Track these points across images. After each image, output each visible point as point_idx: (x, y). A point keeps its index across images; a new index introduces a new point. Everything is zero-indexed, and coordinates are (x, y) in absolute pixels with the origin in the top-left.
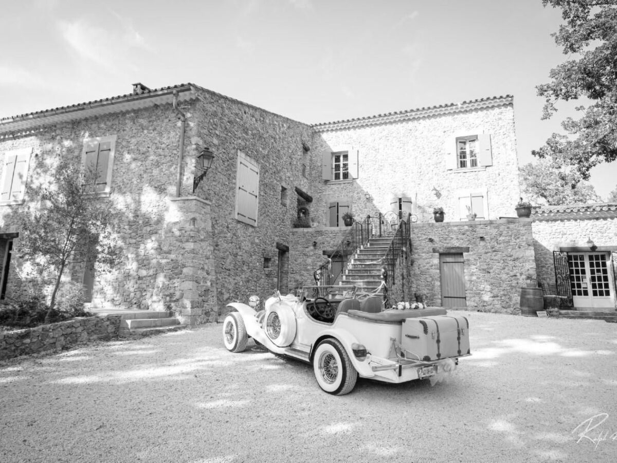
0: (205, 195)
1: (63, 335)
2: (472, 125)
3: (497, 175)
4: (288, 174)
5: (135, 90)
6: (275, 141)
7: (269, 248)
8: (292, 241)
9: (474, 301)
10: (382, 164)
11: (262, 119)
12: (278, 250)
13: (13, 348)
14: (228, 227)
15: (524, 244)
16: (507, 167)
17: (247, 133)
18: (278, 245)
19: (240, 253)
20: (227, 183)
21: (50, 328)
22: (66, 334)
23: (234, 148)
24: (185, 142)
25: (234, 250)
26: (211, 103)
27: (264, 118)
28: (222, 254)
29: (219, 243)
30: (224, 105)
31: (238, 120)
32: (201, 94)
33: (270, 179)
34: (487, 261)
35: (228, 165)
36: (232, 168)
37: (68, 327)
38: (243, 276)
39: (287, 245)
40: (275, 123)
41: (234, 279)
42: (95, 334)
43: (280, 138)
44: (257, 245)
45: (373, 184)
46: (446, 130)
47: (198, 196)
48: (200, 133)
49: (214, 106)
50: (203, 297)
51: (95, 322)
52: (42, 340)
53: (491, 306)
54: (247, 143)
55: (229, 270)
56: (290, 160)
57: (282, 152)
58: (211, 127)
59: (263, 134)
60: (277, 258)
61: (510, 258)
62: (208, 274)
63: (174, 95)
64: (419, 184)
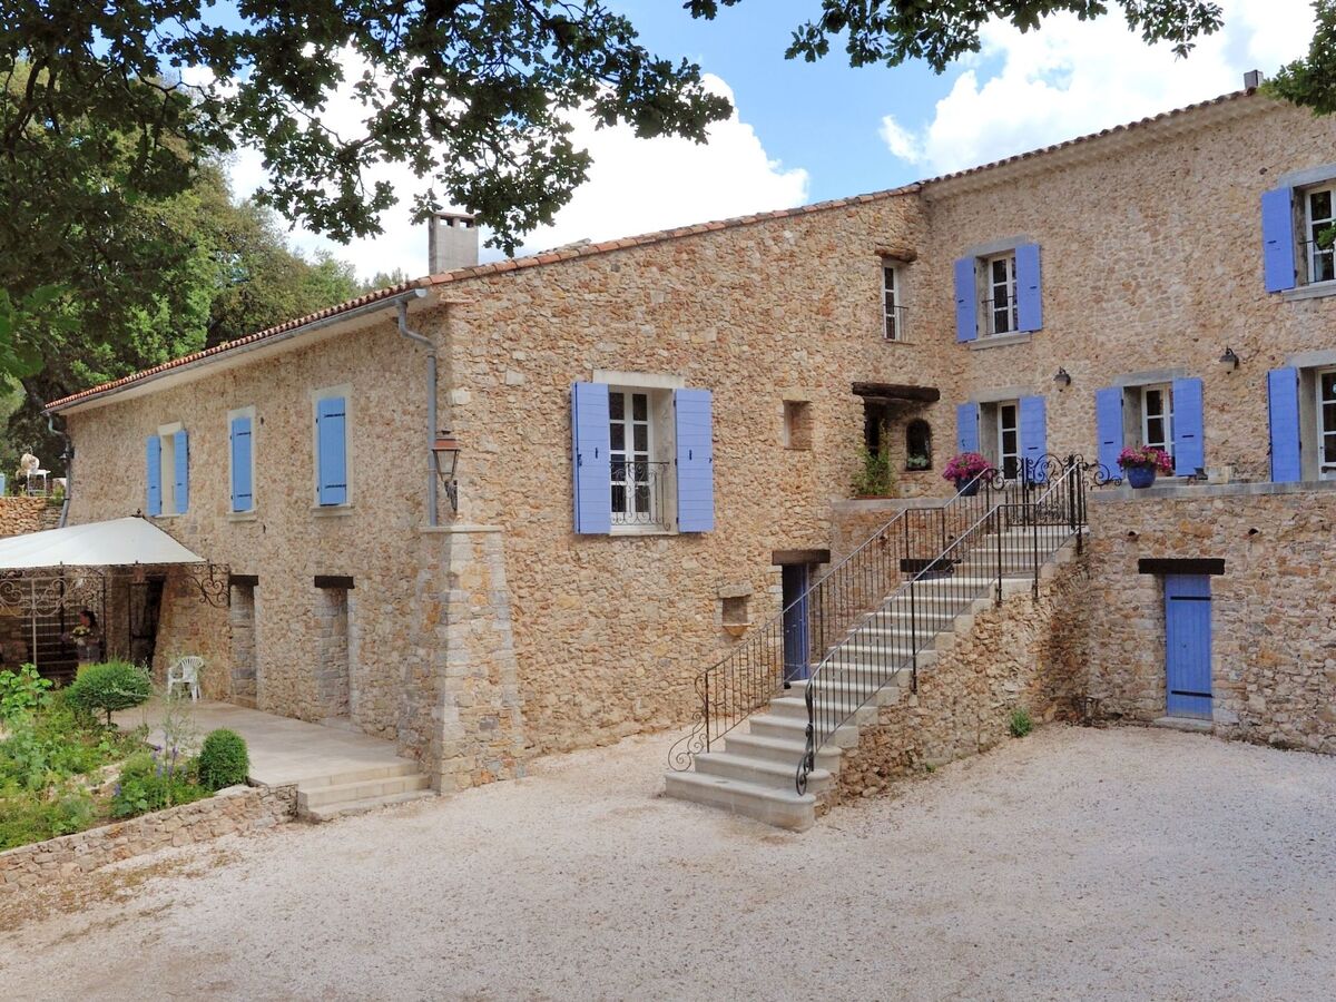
0: (491, 508)
4: (815, 360)
6: (746, 293)
7: (743, 571)
9: (1231, 710)
10: (1101, 284)
11: (685, 256)
12: (779, 569)
18: (779, 557)
19: (628, 607)
20: (563, 460)
23: (582, 370)
24: (438, 401)
25: (607, 604)
27: (692, 252)
28: (563, 622)
29: (553, 600)
31: (590, 296)
38: (647, 656)
39: (821, 546)
44: (691, 573)
45: (1081, 345)
46: (1267, 164)
47: (472, 519)
48: (464, 377)
54: (631, 341)
55: (594, 650)
56: (821, 319)
57: (778, 312)
58: (496, 351)
59: (692, 295)
60: (776, 589)
62: (494, 682)
63: (398, 308)
64: (1196, 340)
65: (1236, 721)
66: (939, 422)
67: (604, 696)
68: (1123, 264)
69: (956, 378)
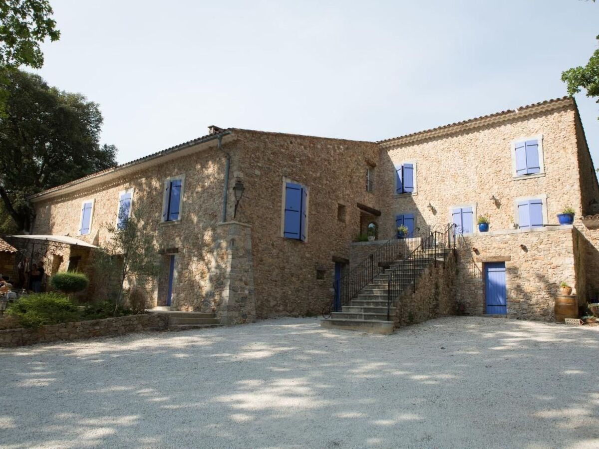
0: (246, 219)
1: (123, 325)
2: (532, 131)
3: (557, 180)
4: (348, 192)
5: (210, 132)
6: (329, 163)
7: (324, 261)
8: (352, 255)
9: (514, 309)
10: (444, 176)
11: (312, 145)
12: (334, 263)
13: (88, 331)
14: (273, 245)
15: (563, 252)
16: (568, 171)
17: (293, 161)
18: (334, 259)
19: (288, 267)
20: (271, 207)
21: (113, 321)
22: (126, 325)
23: (279, 176)
24: (230, 176)
25: (281, 264)
26: (251, 140)
27: (314, 144)
28: (267, 268)
29: (264, 259)
30: (267, 140)
31: (283, 150)
32: (241, 135)
33: (323, 198)
34: (527, 270)
35: (272, 191)
36: (277, 193)
37: (126, 321)
38: (292, 287)
39: (347, 258)
40: (329, 146)
41: (282, 289)
42: (148, 326)
43: (335, 160)
44: (308, 259)
45: (436, 196)
46: (506, 137)
47: (240, 221)
48: (241, 168)
49: (255, 143)
50: (240, 303)
51: (148, 318)
52: (108, 328)
53: (530, 314)
54: (294, 169)
55: (276, 281)
56: (349, 178)
57: (338, 173)
58: (252, 161)
59: (313, 159)
60: (333, 270)
61: (549, 266)
62: (246, 284)
63: (219, 138)
64: (480, 194)
65: (516, 313)
66: (381, 223)
67: (278, 299)
68: (453, 169)
69: (388, 208)
